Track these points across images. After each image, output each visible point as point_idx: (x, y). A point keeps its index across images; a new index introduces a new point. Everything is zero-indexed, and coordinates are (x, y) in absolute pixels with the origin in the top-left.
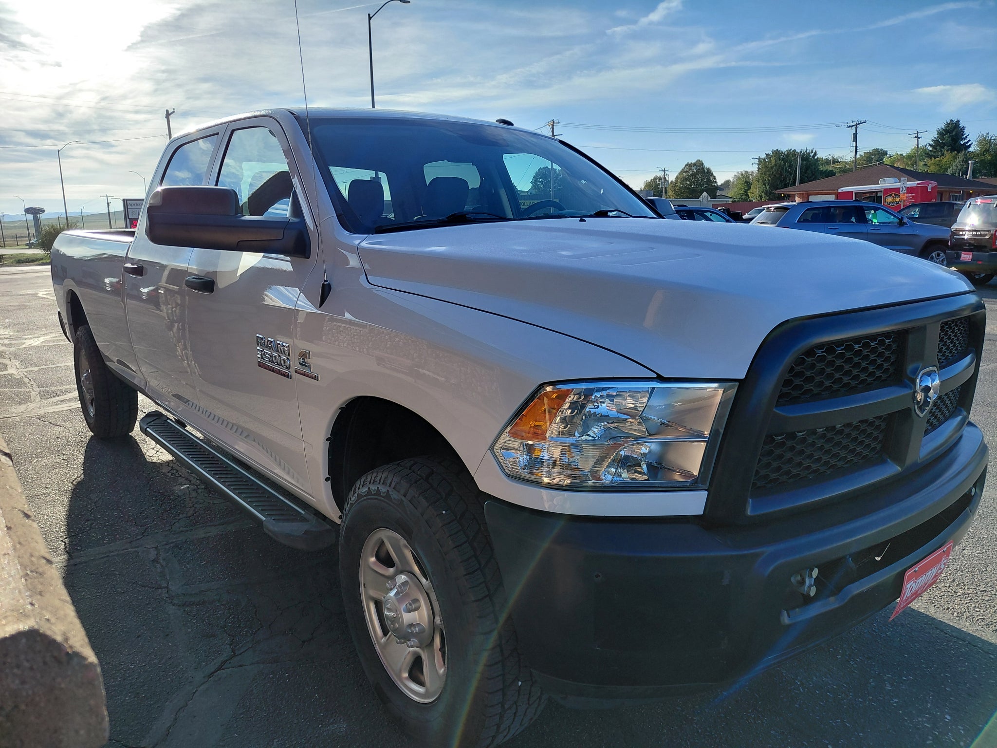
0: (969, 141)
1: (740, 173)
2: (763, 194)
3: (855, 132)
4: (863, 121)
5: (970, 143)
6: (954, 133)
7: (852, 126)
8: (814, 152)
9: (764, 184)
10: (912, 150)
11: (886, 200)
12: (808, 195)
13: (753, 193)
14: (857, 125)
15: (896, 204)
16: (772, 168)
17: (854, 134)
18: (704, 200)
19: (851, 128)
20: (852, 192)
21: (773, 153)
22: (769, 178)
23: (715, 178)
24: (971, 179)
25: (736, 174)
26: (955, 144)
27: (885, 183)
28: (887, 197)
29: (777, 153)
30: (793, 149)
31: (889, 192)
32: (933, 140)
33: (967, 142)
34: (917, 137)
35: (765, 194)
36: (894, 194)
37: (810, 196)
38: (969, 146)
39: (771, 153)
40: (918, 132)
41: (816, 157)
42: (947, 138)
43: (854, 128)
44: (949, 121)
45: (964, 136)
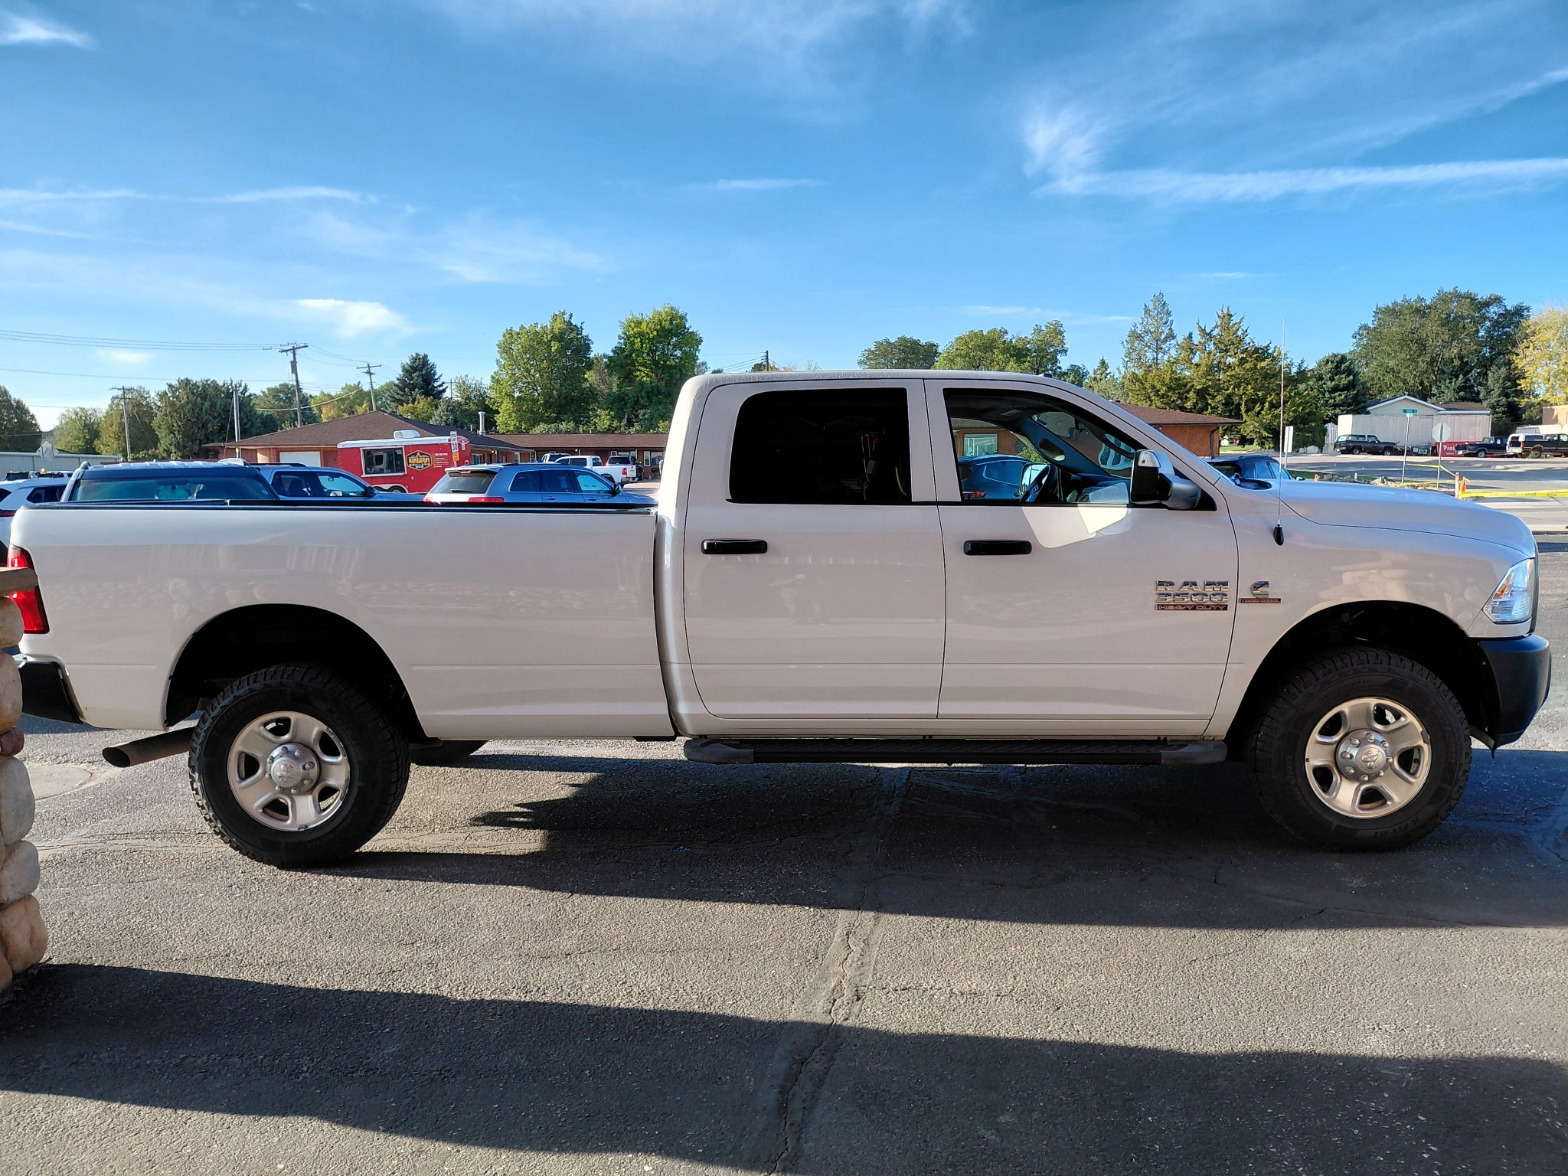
0: (444, 383)
1: (71, 410)
2: (172, 447)
3: (292, 360)
4: (302, 345)
5: (444, 386)
6: (424, 372)
7: (286, 351)
8: (243, 385)
9: (172, 432)
10: (343, 389)
11: (410, 460)
12: (278, 452)
13: (109, 445)
14: (294, 349)
15: (425, 466)
16: (183, 407)
17: (292, 362)
18: (46, 455)
19: (285, 353)
20: (359, 448)
21: (180, 384)
22: (180, 423)
23: (33, 417)
24: (485, 435)
25: (65, 413)
26: (427, 386)
27: (402, 438)
28: (410, 456)
29: (186, 383)
30: (211, 380)
31: (412, 449)
32: (398, 379)
33: (441, 385)
34: (369, 373)
35: (175, 447)
36: (420, 453)
37: (281, 453)
38: (444, 391)
39: (177, 383)
40: (369, 367)
41: (247, 394)
42: (416, 378)
43: (290, 354)
44: (414, 355)
45: (436, 377)
